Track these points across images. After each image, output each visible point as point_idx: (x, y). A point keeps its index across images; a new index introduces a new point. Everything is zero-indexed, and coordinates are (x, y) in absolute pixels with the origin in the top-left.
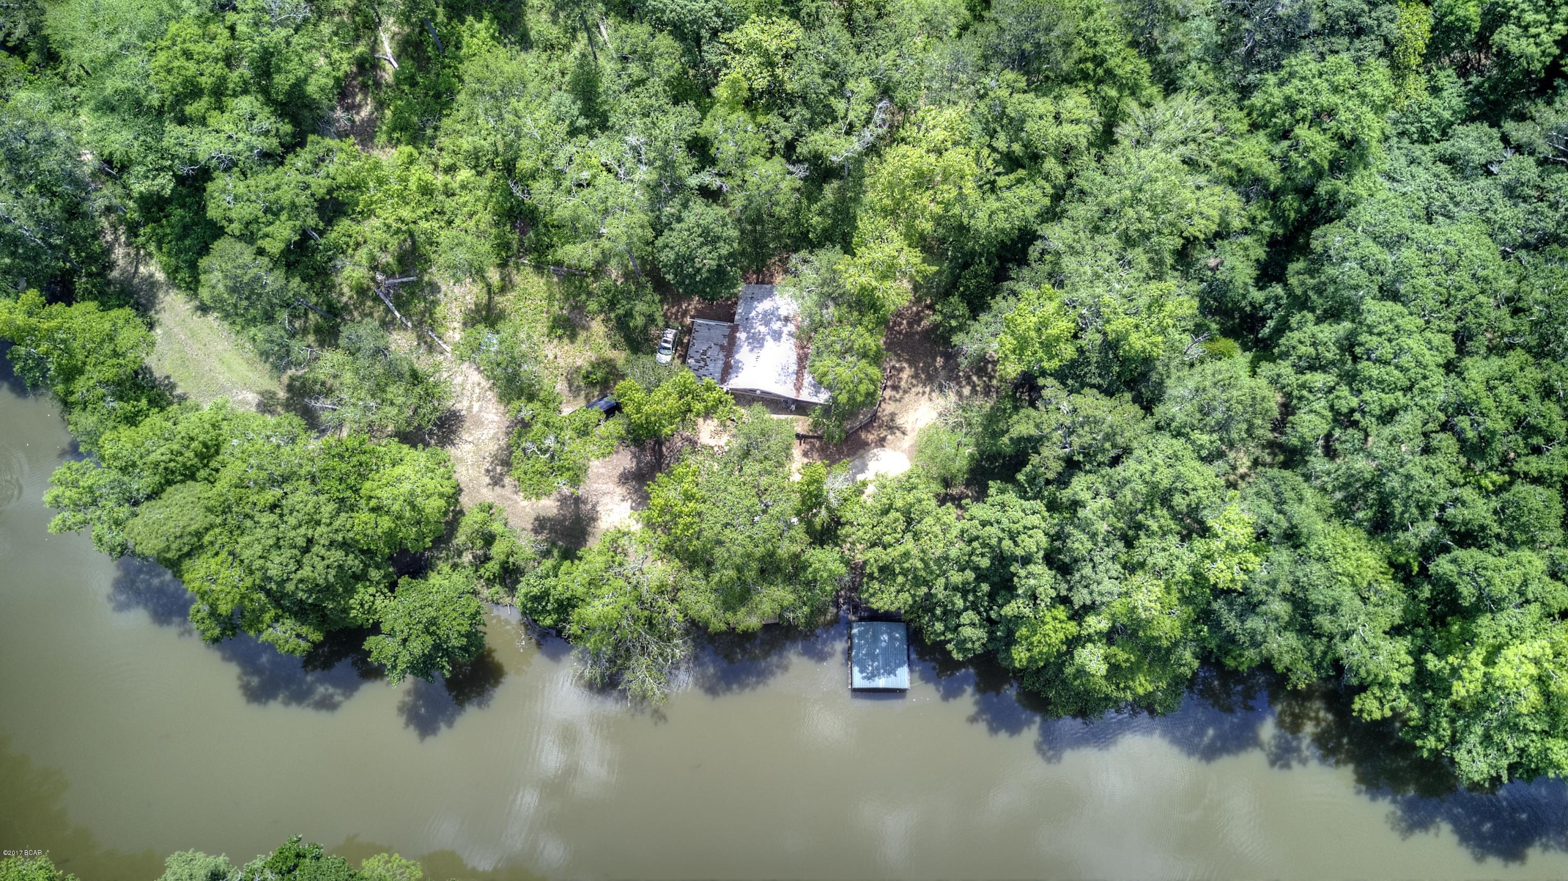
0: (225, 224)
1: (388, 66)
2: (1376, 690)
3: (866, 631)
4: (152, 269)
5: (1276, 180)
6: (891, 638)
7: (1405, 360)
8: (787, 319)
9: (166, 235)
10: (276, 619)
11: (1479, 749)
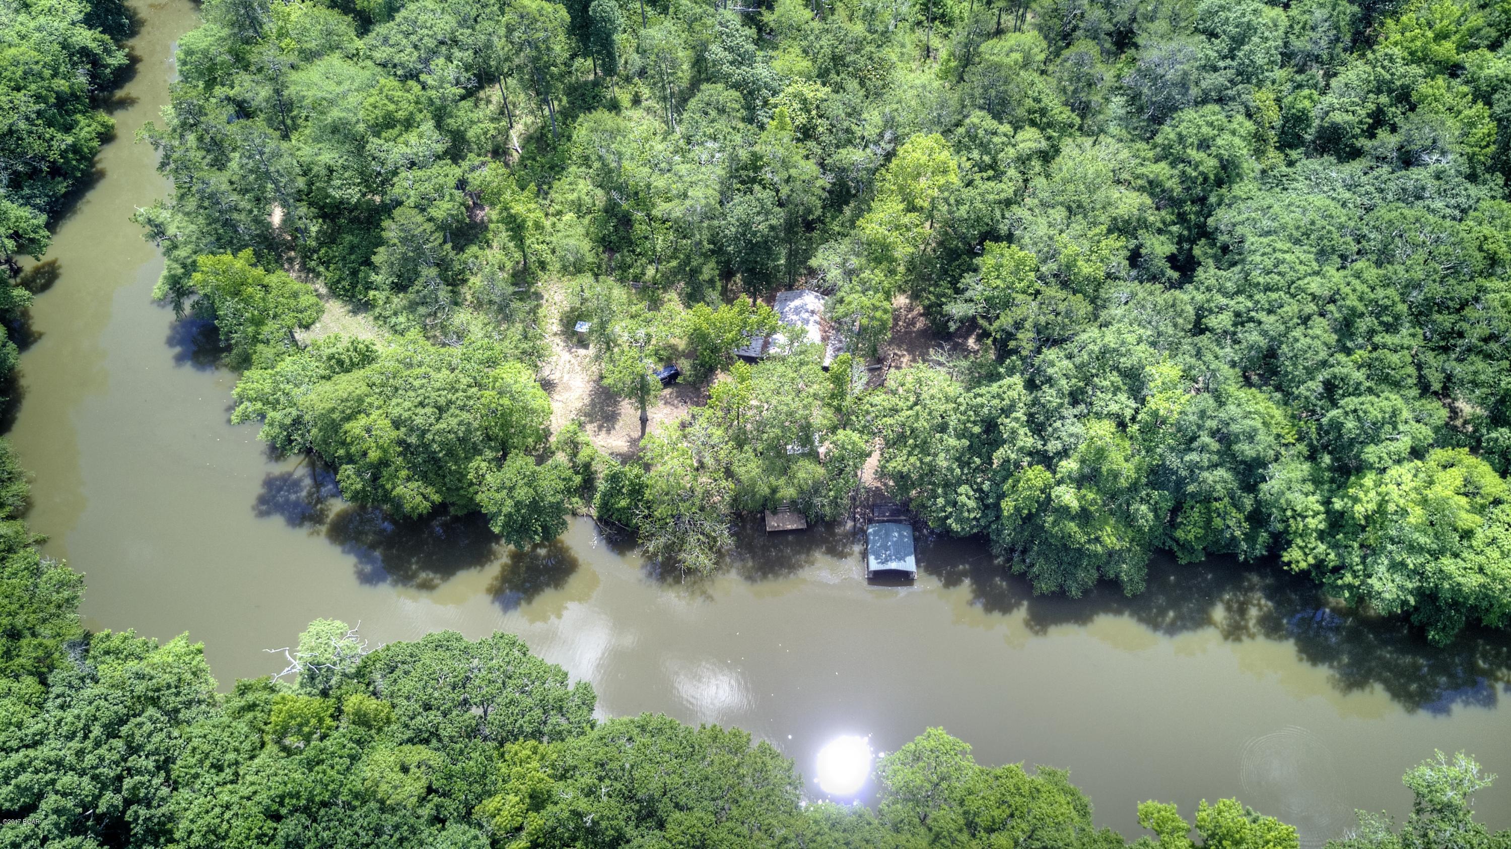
0: (404, 198)
1: (515, 154)
2: (1299, 541)
3: (880, 530)
4: (317, 286)
5: (1178, 191)
6: (901, 535)
7: (1282, 268)
8: (813, 312)
9: (335, 257)
10: (408, 479)
11: (1387, 575)
